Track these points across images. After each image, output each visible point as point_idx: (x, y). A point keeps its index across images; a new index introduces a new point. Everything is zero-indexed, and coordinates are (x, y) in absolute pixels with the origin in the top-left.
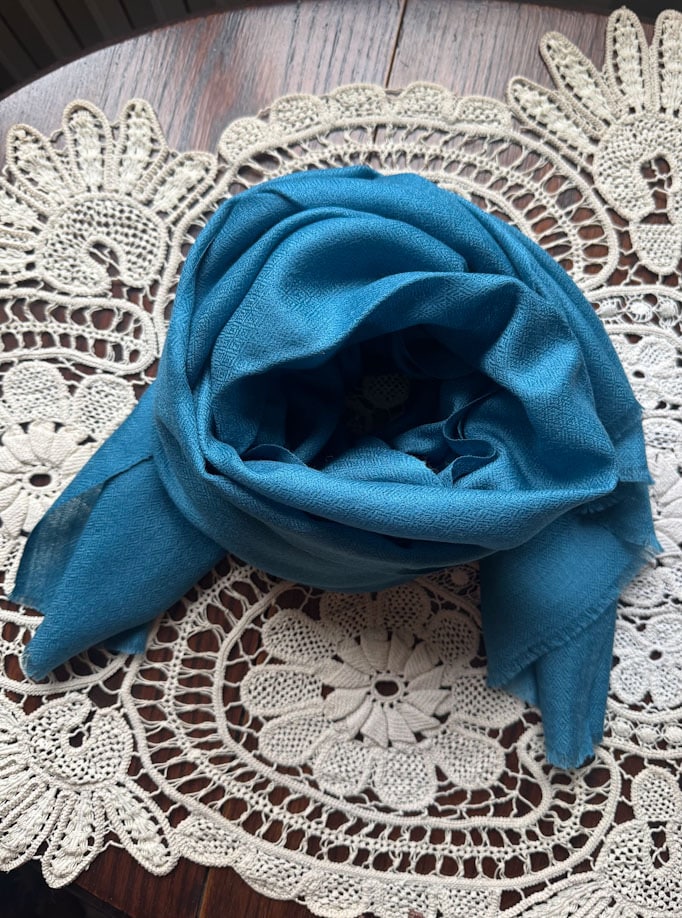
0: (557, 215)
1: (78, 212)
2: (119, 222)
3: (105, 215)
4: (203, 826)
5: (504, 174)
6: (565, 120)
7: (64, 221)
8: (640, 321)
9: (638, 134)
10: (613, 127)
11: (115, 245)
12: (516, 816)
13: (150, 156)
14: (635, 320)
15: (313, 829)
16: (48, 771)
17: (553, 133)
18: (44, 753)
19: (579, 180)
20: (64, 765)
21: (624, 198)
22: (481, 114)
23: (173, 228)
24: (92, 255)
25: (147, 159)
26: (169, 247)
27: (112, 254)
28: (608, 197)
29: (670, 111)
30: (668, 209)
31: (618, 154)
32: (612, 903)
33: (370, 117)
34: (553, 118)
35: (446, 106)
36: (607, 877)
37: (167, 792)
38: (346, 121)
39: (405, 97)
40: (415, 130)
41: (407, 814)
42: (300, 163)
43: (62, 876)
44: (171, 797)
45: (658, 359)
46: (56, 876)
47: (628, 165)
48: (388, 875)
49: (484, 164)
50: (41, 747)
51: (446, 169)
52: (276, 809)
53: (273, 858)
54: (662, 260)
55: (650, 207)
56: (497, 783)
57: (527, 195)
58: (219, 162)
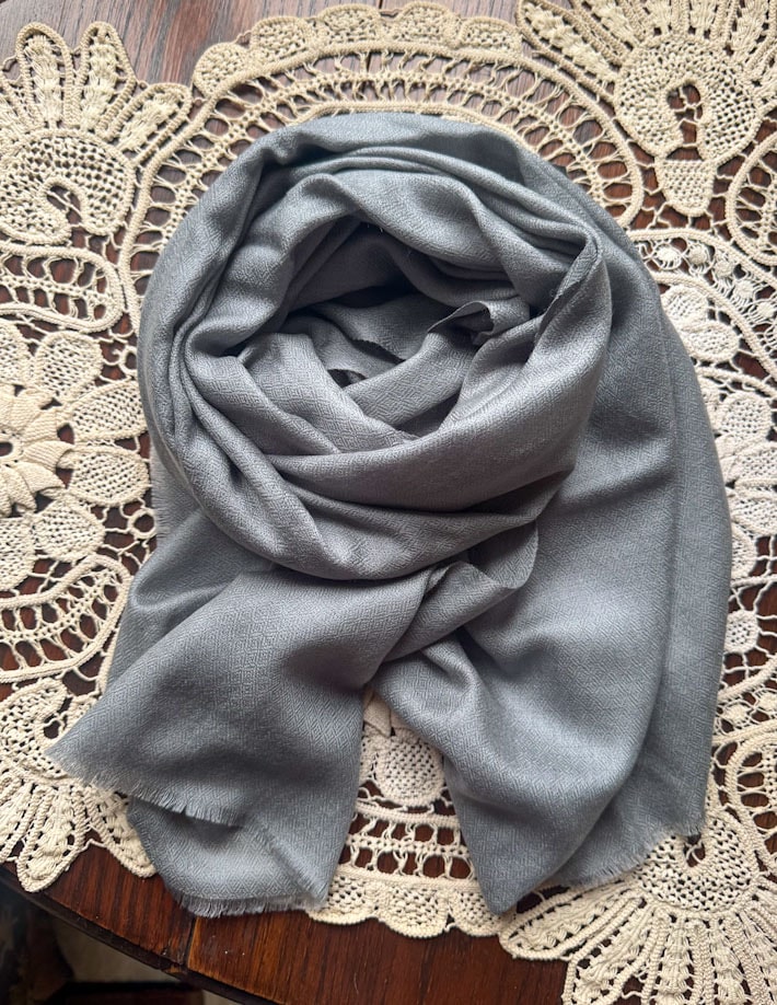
0: (574, 151)
1: (34, 151)
2: (82, 162)
3: (65, 155)
5: (515, 105)
6: (582, 43)
7: (18, 160)
8: (667, 268)
9: (664, 58)
10: (636, 50)
11: (75, 187)
13: (115, 88)
14: (661, 267)
16: (22, 764)
17: (569, 58)
18: (17, 744)
19: (598, 111)
20: (39, 758)
21: (649, 131)
22: (488, 37)
23: (142, 169)
24: (50, 198)
25: (112, 91)
26: (136, 189)
27: (73, 197)
28: (631, 130)
29: (700, 32)
30: (698, 142)
31: (642, 81)
32: (643, 904)
33: (364, 42)
34: (569, 41)
35: (449, 29)
36: (637, 877)
38: (336, 47)
39: (402, 19)
40: (414, 56)
41: (411, 810)
42: (286, 94)
43: (39, 878)
45: (687, 311)
46: (33, 878)
47: (653, 93)
48: (395, 877)
49: (492, 93)
50: (13, 738)
51: (449, 99)
54: (692, 200)
55: (678, 140)
57: (540, 128)
58: (193, 95)
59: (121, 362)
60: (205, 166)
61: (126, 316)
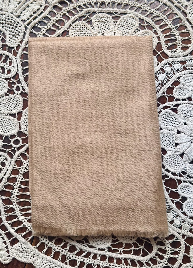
0: (172, 28)
2: (7, 23)
3: (2, 20)
4: (23, 247)
5: (152, 12)
11: (5, 31)
12: (142, 256)
15: (63, 252)
19: (181, 15)
23: (27, 26)
26: (25, 33)
27: (4, 34)
28: (192, 22)
37: (11, 232)
41: (99, 249)
42: (76, 5)
44: (12, 234)
49: (145, 7)
51: (130, 9)
52: (50, 243)
53: (48, 262)
56: (135, 242)
57: (160, 20)
58: (46, 3)
59: (14, 89)
60: (48, 27)
61: (17, 74)
